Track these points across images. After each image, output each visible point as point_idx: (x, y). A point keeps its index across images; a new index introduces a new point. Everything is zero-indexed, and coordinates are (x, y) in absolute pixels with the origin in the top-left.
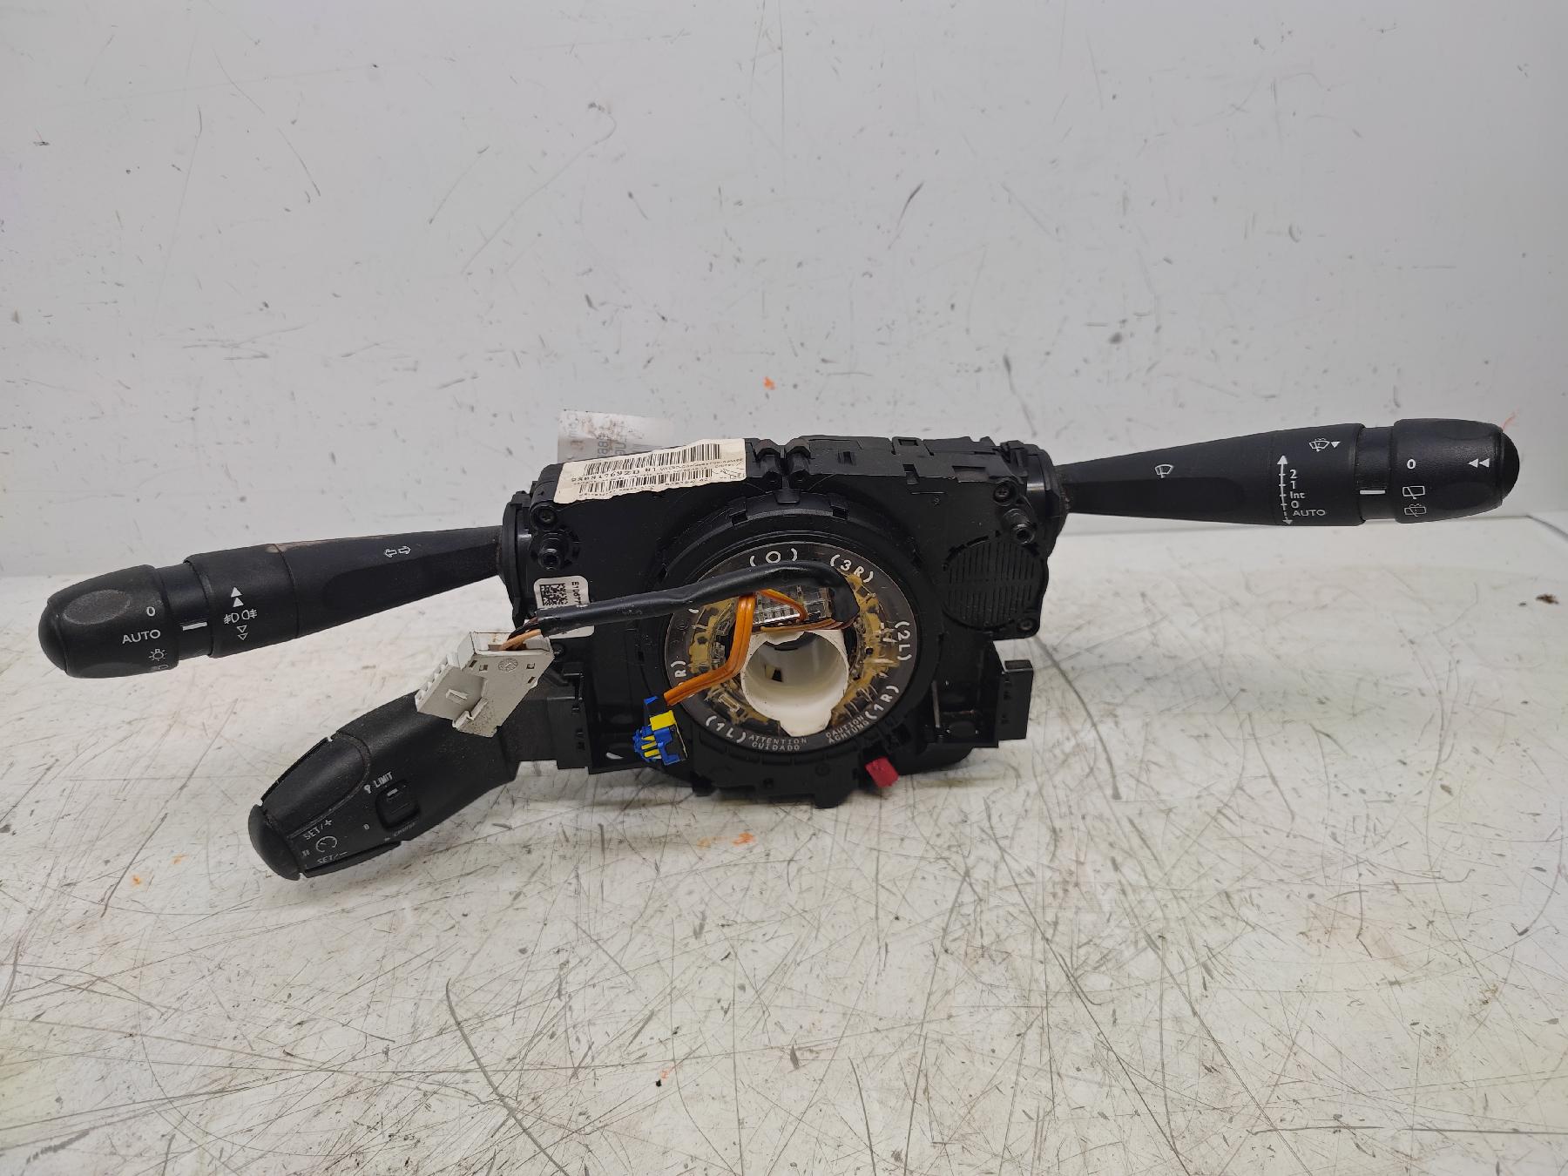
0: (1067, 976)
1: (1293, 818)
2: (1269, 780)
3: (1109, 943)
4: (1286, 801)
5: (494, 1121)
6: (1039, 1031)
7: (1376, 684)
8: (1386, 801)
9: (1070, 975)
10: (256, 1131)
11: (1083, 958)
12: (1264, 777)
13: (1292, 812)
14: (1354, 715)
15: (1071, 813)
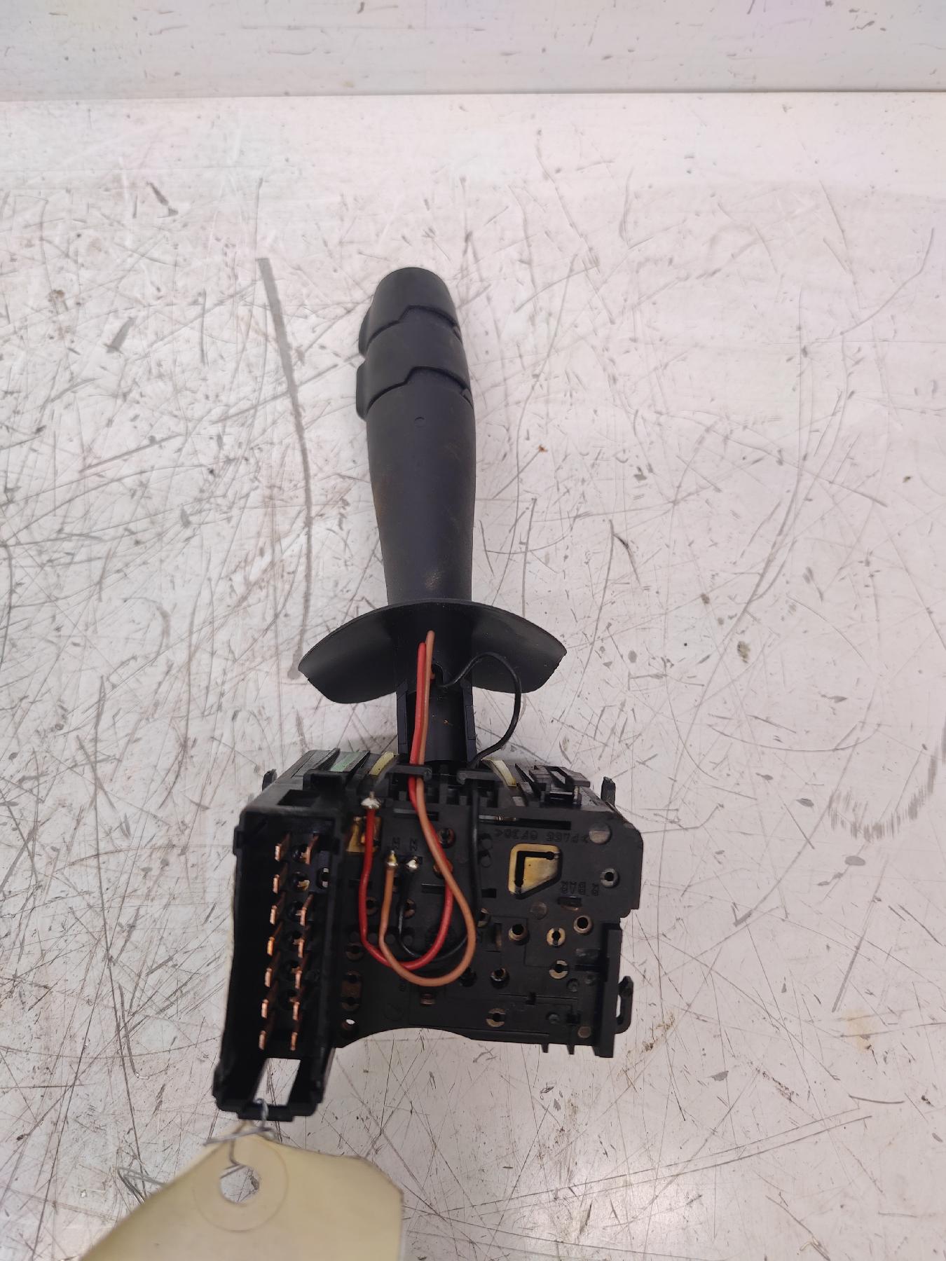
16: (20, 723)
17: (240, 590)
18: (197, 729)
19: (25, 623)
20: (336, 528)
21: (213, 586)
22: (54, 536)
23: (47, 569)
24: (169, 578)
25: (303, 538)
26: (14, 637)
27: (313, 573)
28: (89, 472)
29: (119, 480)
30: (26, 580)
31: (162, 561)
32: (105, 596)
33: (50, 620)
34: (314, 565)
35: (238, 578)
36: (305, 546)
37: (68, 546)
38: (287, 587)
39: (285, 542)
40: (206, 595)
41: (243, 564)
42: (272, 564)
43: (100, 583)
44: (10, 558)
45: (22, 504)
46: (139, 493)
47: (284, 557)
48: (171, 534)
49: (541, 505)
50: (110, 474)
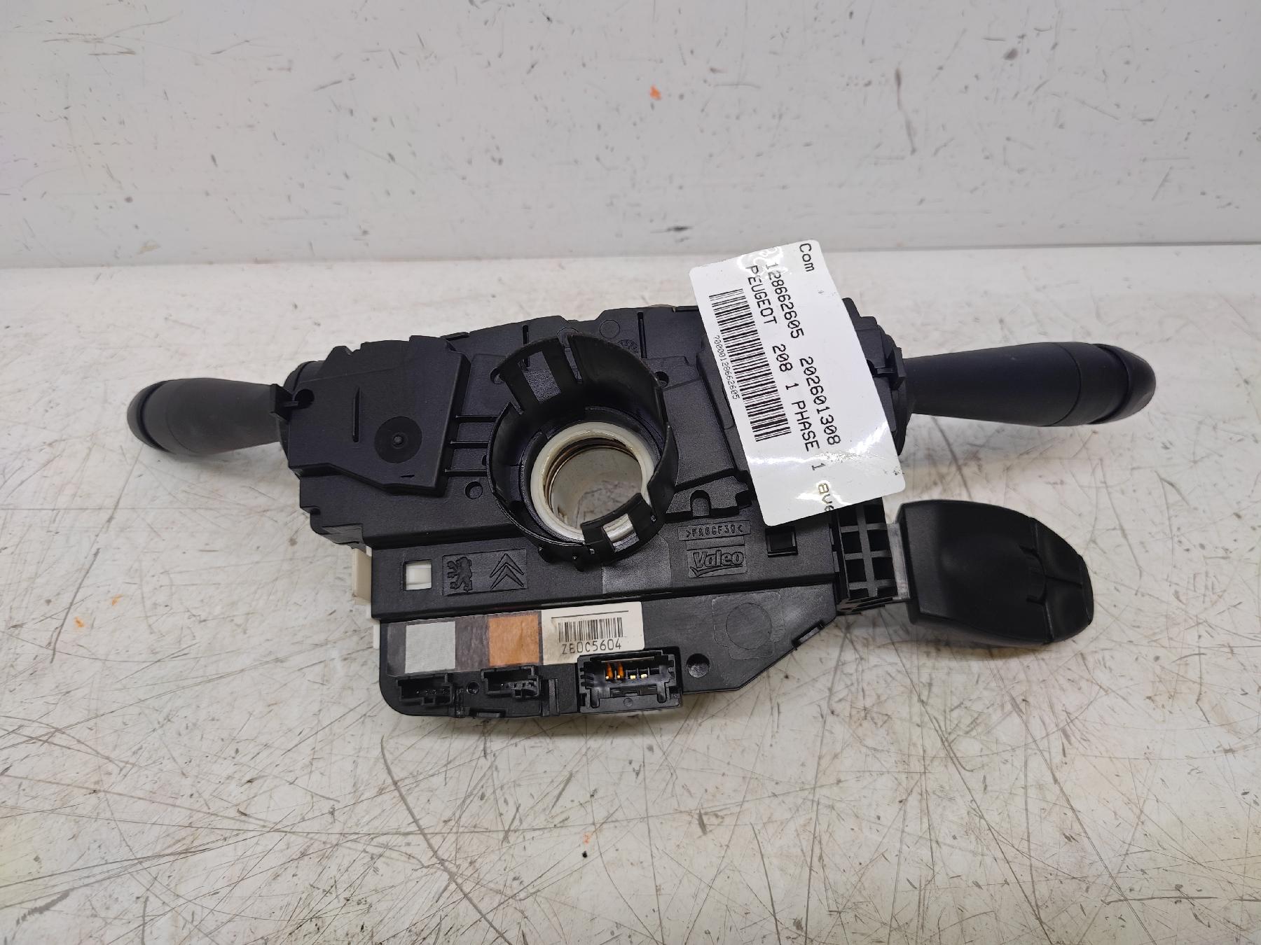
0: (942, 740)
1: (1141, 576)
2: (1119, 532)
3: (978, 707)
4: (1135, 557)
5: (437, 886)
6: (919, 797)
7: (1215, 428)
8: (1223, 558)
9: (944, 739)
10: (223, 892)
11: (956, 722)
12: (1114, 529)
13: (1140, 568)
14: (1195, 462)
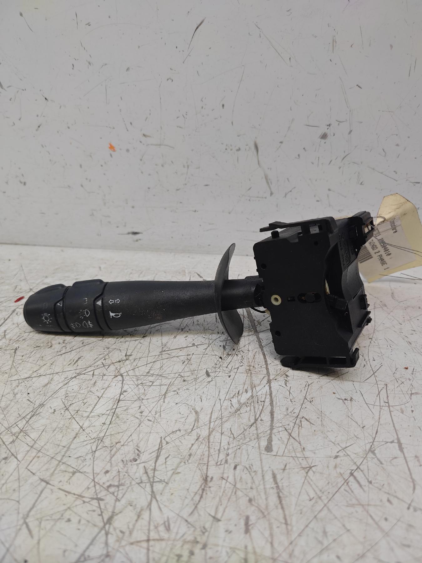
12: (392, 442)
15: (226, 461)
16: (114, 455)
17: (236, 406)
18: (213, 472)
19: (125, 408)
20: (284, 386)
21: (222, 403)
22: (145, 374)
23: (140, 386)
24: (199, 397)
25: (267, 387)
26: (118, 413)
27: (274, 403)
28: (164, 353)
29: (177, 357)
30: (129, 390)
31: (196, 389)
32: (166, 400)
33: (138, 408)
34: (274, 399)
35: (234, 401)
36: (268, 391)
37: (151, 379)
38: (261, 407)
39: (258, 388)
40: (218, 406)
41: (237, 395)
42: (252, 396)
43: (165, 395)
44: (123, 380)
45: (132, 361)
46: (186, 363)
47: (258, 394)
48: (201, 379)
49: (390, 387)
50: (173, 354)
